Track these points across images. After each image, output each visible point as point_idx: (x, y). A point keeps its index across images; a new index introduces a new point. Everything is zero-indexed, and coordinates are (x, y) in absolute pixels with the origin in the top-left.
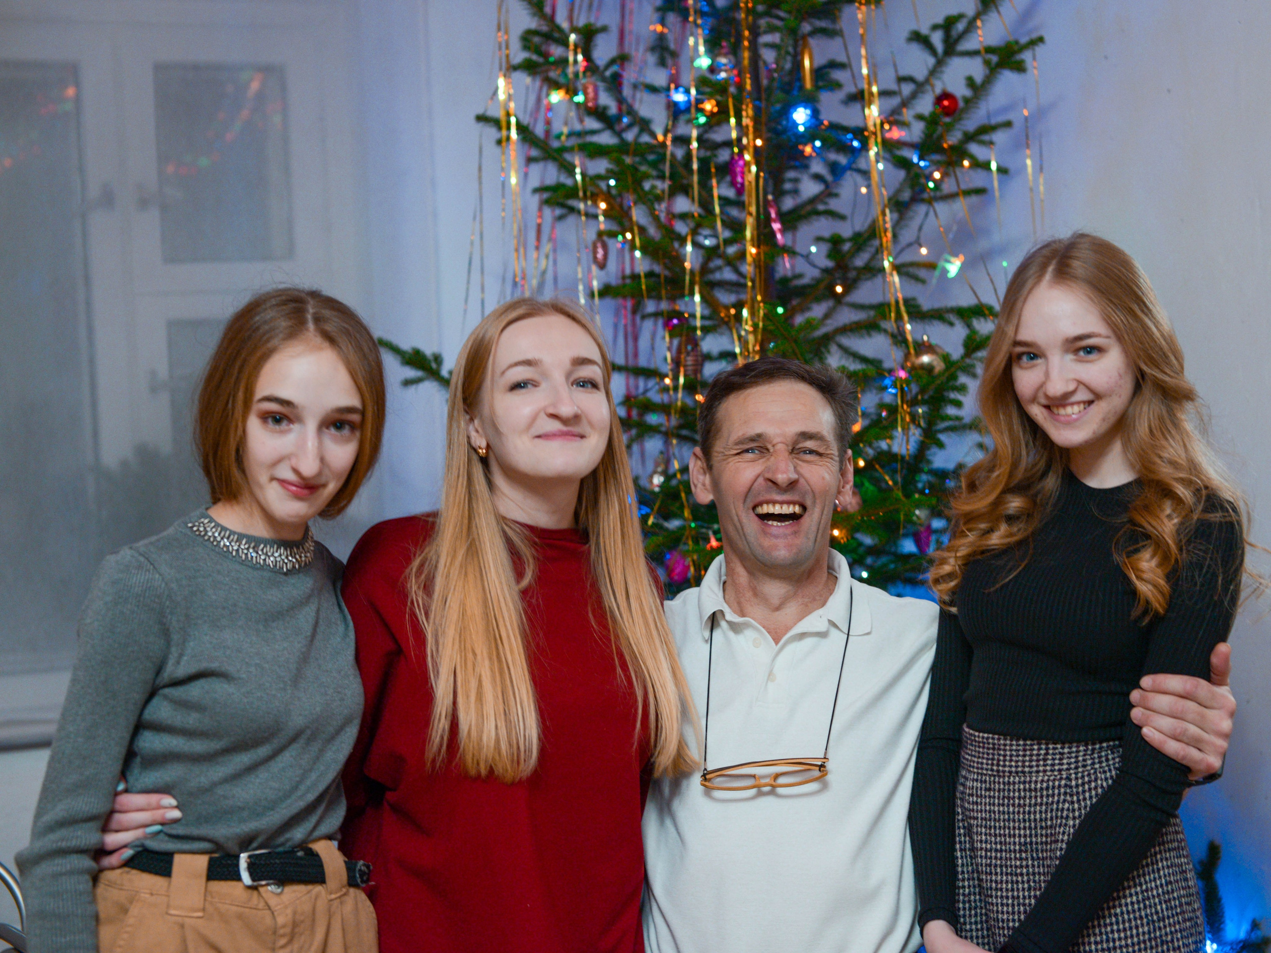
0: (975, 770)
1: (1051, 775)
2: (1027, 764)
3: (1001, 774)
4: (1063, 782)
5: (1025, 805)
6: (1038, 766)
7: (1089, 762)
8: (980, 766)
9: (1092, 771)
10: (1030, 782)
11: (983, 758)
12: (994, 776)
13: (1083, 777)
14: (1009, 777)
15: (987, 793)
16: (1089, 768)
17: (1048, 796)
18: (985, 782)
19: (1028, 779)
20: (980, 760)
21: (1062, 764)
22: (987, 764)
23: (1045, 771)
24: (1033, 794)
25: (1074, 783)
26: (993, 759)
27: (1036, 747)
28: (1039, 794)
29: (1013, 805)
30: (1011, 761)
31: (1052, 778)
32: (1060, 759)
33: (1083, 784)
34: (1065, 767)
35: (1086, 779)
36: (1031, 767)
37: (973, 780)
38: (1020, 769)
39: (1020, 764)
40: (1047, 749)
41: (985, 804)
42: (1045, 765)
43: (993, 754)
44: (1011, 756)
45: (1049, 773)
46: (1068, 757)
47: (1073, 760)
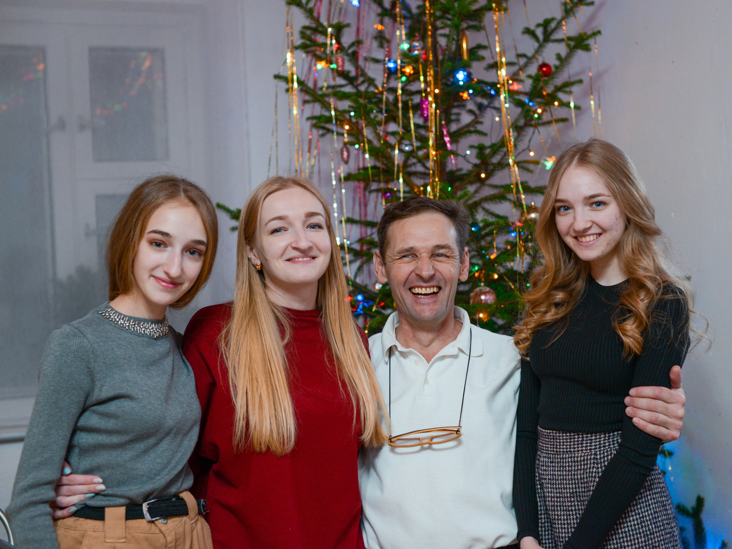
0: (544, 451)
1: (586, 453)
2: (572, 446)
3: (559, 453)
4: (593, 456)
5: (572, 470)
6: (578, 447)
7: (607, 444)
8: (547, 449)
9: (609, 449)
10: (574, 457)
11: (549, 444)
12: (555, 454)
13: (604, 453)
14: (563, 454)
15: (552, 464)
16: (607, 447)
17: (584, 465)
18: (550, 458)
19: (573, 455)
20: (547, 446)
21: (592, 446)
22: (551, 448)
23: (582, 450)
24: (576, 464)
25: (598, 457)
26: (553, 445)
27: (576, 437)
28: (579, 464)
29: (566, 471)
30: (563, 445)
32: (591, 443)
33: (604, 457)
34: (593, 447)
35: (606, 454)
36: (574, 448)
37: (544, 457)
38: (568, 450)
39: (568, 447)
40: (583, 438)
41: (550, 471)
42: (582, 447)
43: (553, 442)
44: (563, 442)
45: (584, 452)
46: (595, 442)
47: (598, 443)
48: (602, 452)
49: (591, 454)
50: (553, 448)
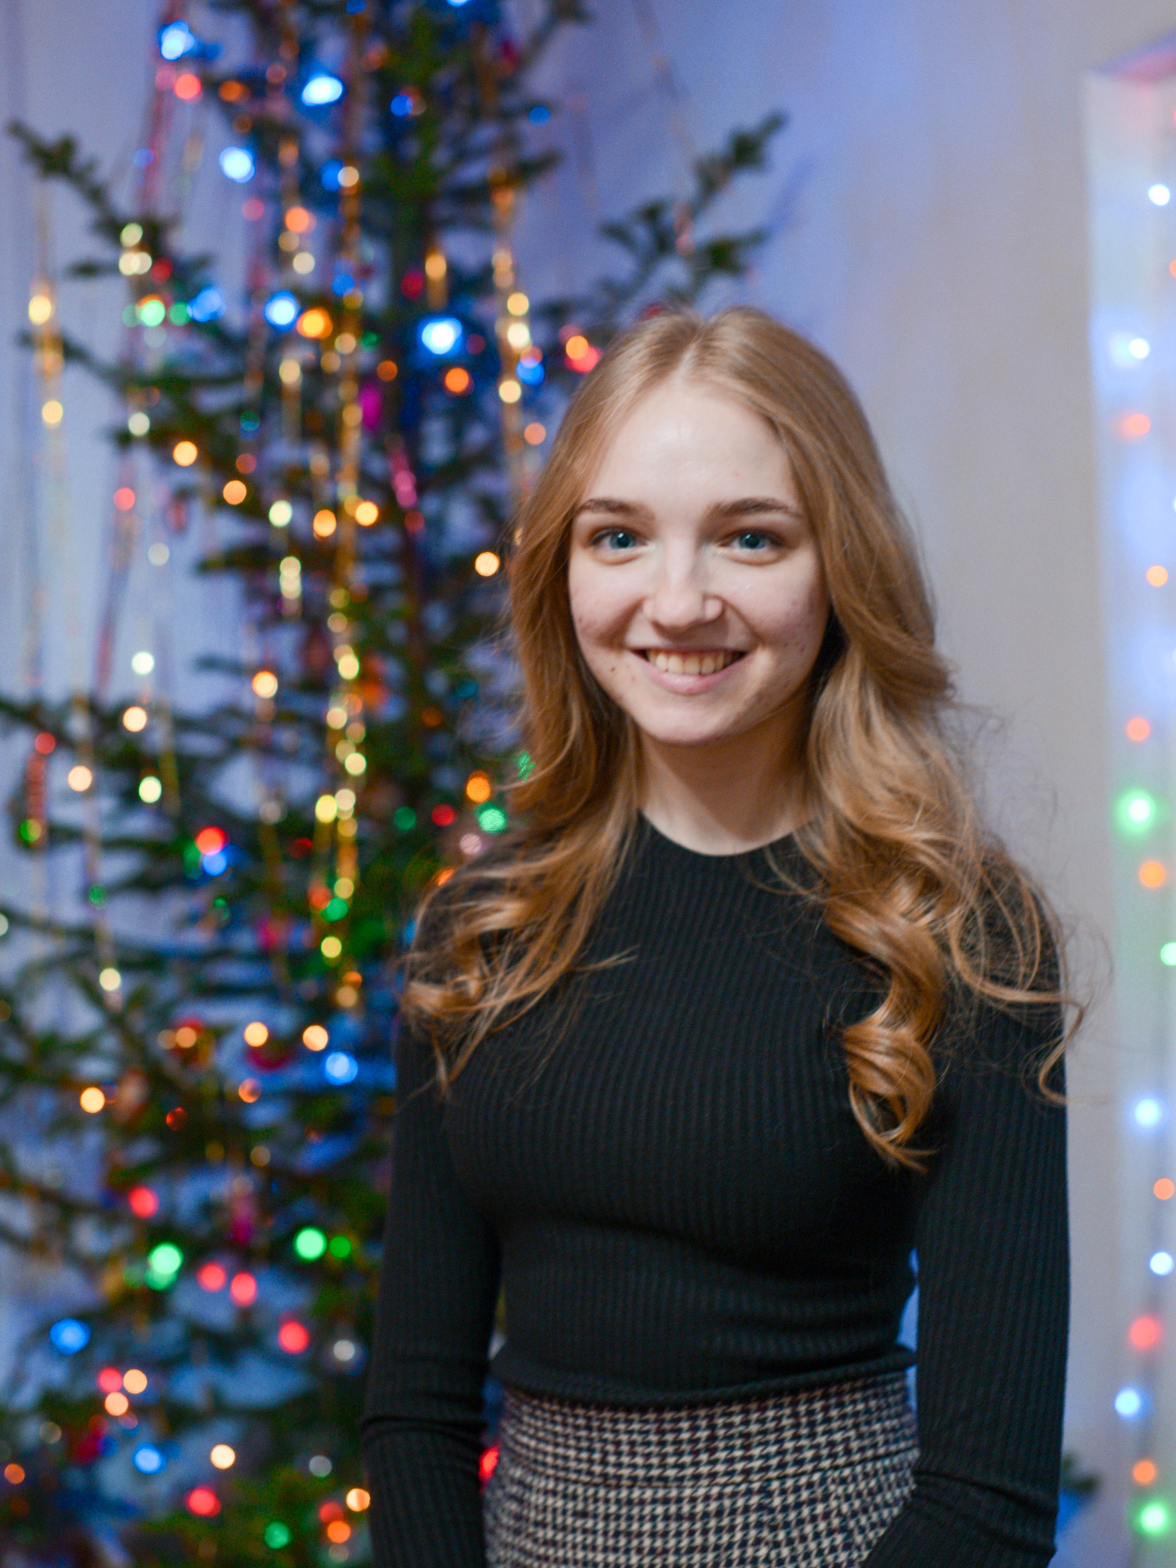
0: (551, 1472)
1: (725, 1485)
2: (671, 1460)
3: (613, 1482)
4: (754, 1500)
5: (665, 1551)
6: (696, 1464)
7: (809, 1454)
8: (560, 1462)
9: (816, 1477)
10: (679, 1500)
11: (567, 1447)
12: (596, 1485)
13: (797, 1489)
14: (631, 1488)
15: (579, 1523)
16: (809, 1467)
17: (719, 1530)
18: (575, 1497)
19: (674, 1493)
20: (560, 1451)
21: (750, 1458)
22: (579, 1460)
23: (713, 1475)
24: (686, 1525)
25: (777, 1501)
26: (591, 1450)
27: (685, 1425)
28: (698, 1525)
29: (639, 1550)
30: (633, 1454)
31: (729, 1490)
32: (746, 1447)
33: (798, 1505)
34: (757, 1464)
35: (805, 1495)
37: (546, 1492)
38: (655, 1472)
39: (655, 1461)
40: (712, 1427)
41: (574, 1546)
42: (714, 1462)
43: (590, 1440)
44: (632, 1444)
45: (722, 1480)
46: (760, 1444)
47: (773, 1449)
48: (790, 1483)
49: (749, 1492)
50: (591, 1461)
